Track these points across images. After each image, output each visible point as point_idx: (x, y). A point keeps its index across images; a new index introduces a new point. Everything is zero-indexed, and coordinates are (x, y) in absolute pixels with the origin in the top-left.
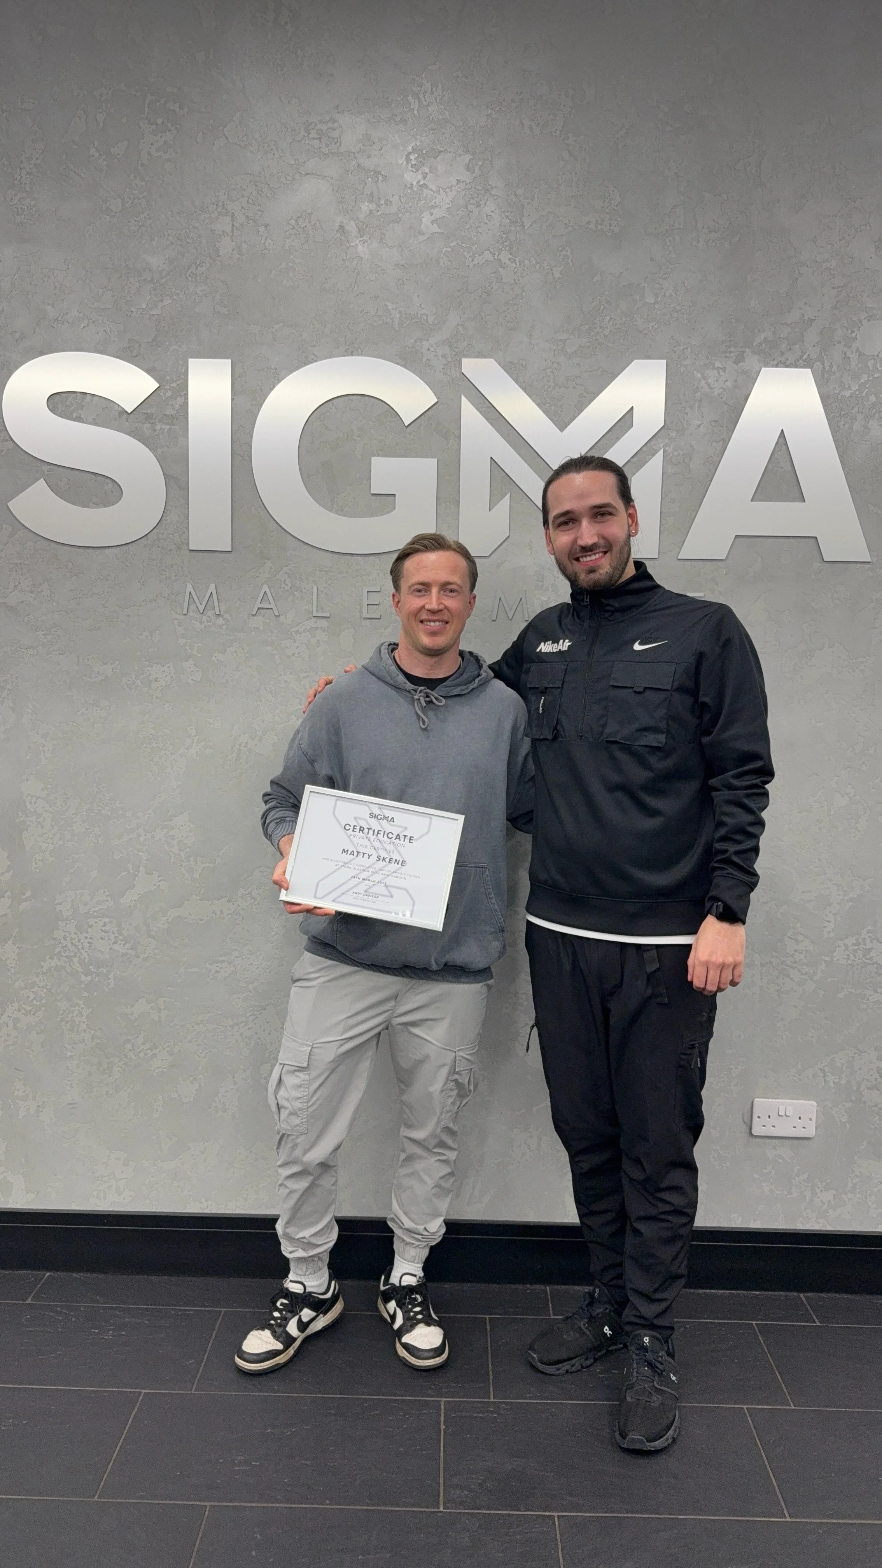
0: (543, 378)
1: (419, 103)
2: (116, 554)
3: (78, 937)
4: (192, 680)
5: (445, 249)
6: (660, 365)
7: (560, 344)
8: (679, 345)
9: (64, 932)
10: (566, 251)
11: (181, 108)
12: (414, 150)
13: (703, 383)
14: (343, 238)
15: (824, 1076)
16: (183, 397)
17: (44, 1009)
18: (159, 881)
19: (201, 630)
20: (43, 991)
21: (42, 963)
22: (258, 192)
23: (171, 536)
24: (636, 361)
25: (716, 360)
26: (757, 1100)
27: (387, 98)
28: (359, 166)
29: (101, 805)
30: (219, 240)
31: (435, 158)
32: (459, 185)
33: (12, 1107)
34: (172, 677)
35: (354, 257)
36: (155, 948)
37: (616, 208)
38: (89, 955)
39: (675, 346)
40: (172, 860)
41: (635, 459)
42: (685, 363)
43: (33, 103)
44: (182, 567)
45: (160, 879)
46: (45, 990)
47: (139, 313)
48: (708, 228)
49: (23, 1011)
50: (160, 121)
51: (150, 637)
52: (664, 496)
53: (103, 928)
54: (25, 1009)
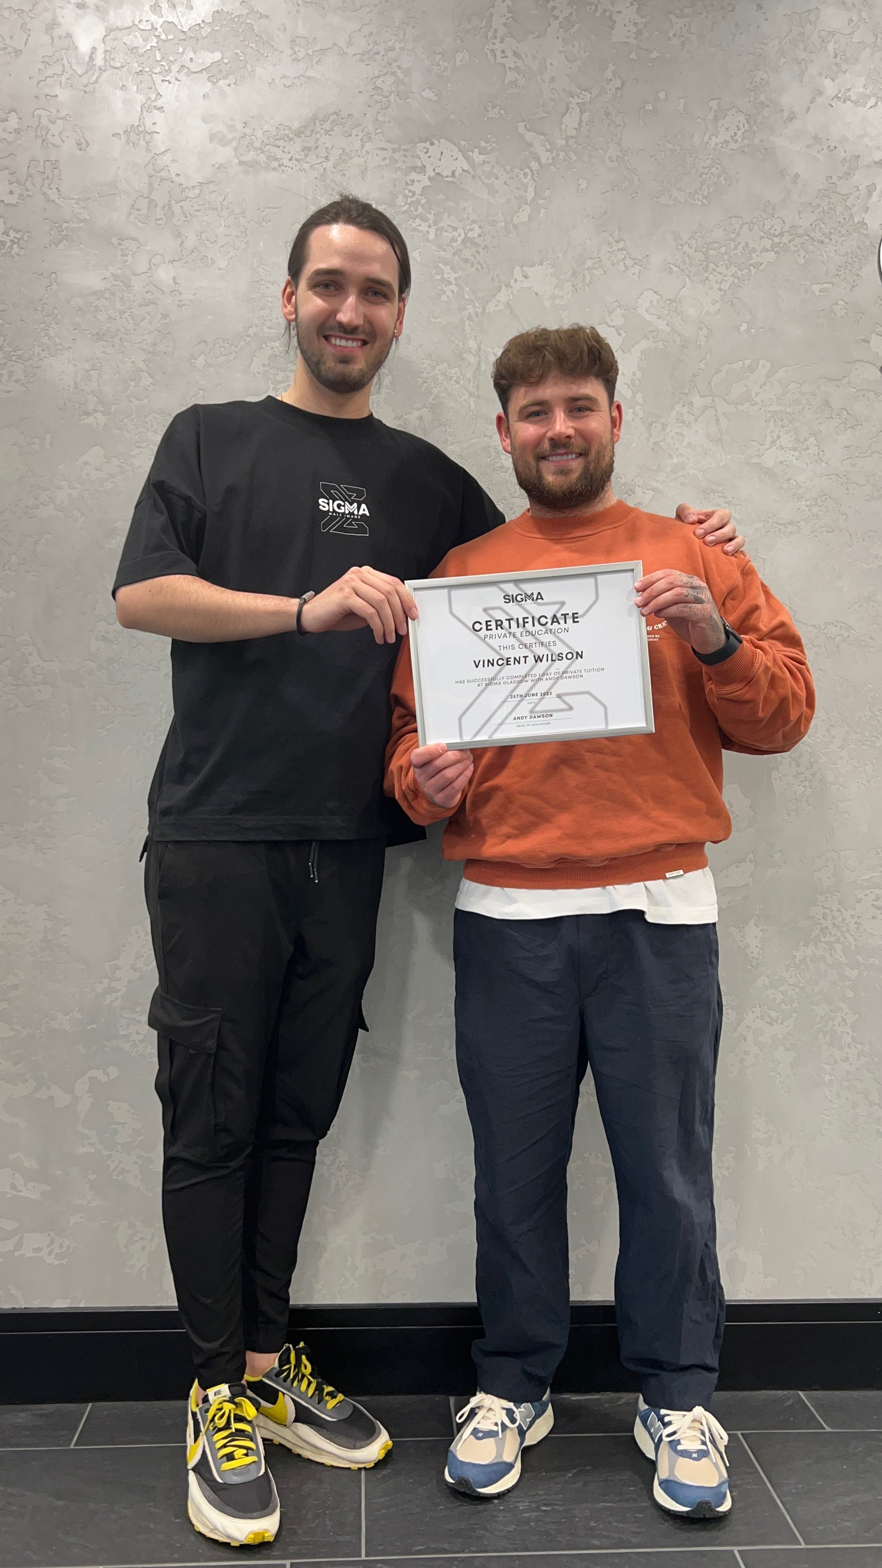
3: (842, 915)
9: (824, 908)
20: (794, 990)
21: (795, 953)
29: (875, 734)
38: (855, 940)
46: (797, 989)
53: (874, 903)
54: (770, 1016)
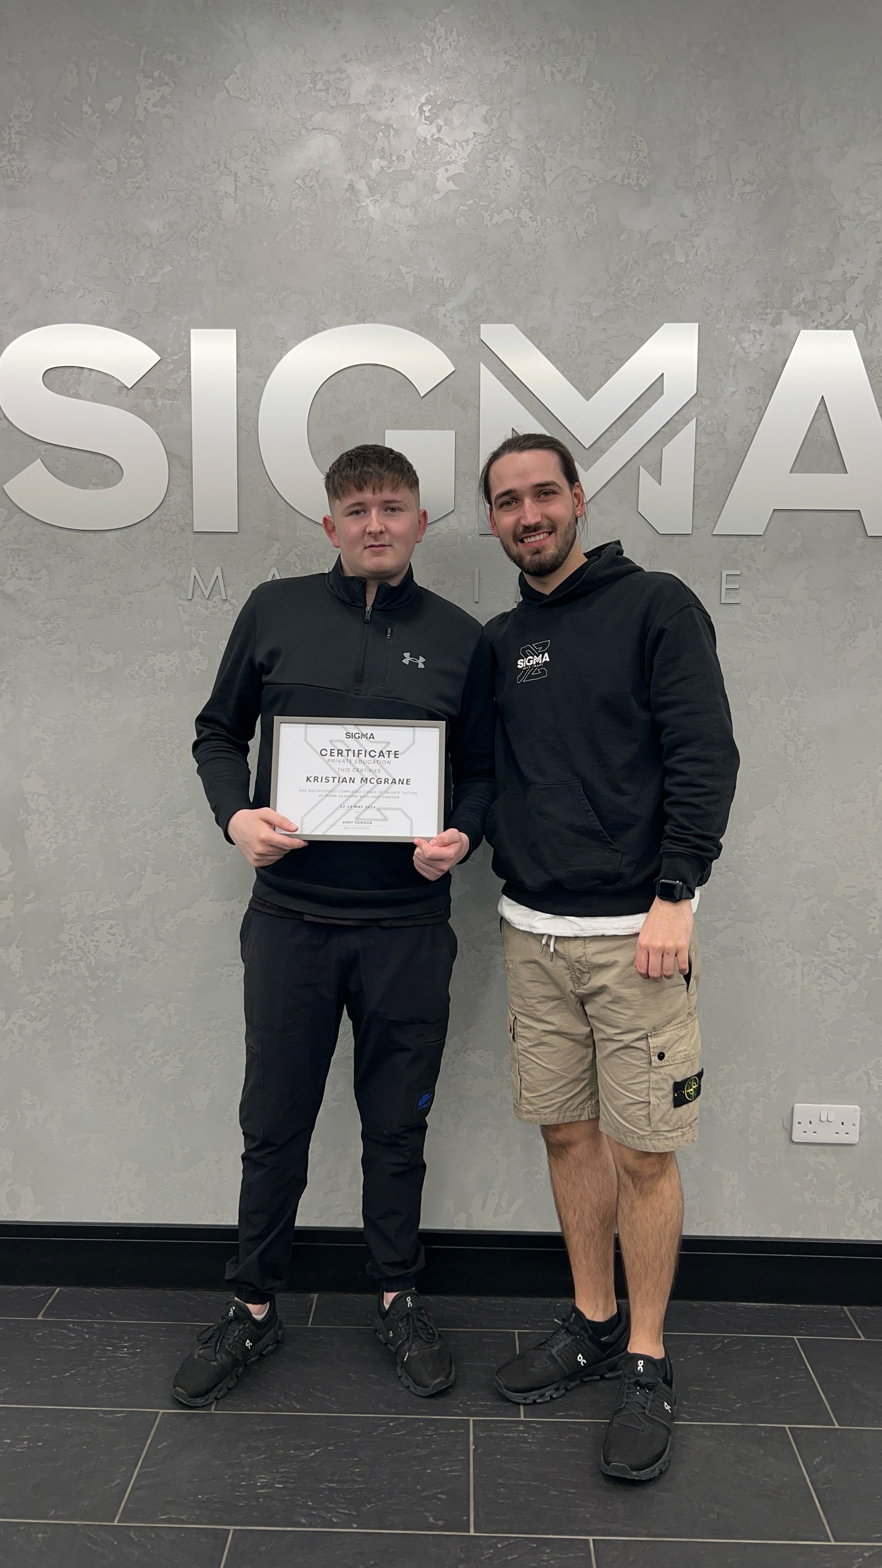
0: (567, 344)
1: (432, 49)
2: (117, 538)
3: (84, 939)
4: (198, 669)
5: (461, 208)
6: (691, 331)
7: (585, 307)
8: (712, 307)
9: (70, 934)
10: (591, 208)
11: (179, 59)
12: (428, 102)
13: (738, 347)
14: (353, 198)
15: (868, 1080)
16: (186, 370)
17: (50, 1014)
18: (167, 881)
19: (207, 616)
20: (49, 996)
21: (48, 968)
22: (262, 150)
23: (174, 517)
24: (665, 325)
25: (751, 323)
26: (797, 1105)
27: (399, 45)
28: (369, 119)
29: (105, 802)
30: (222, 201)
31: (450, 109)
32: (476, 139)
33: (19, 1116)
34: (177, 666)
35: (364, 218)
36: (164, 952)
37: (644, 160)
38: (95, 959)
39: (708, 309)
40: (180, 859)
41: (666, 429)
42: (719, 326)
43: (22, 57)
44: (186, 550)
45: (168, 878)
46: (51, 996)
47: (137, 281)
48: (743, 180)
49: (28, 1017)
50: (156, 74)
51: (153, 625)
52: (697, 468)
53: (109, 931)
54: (30, 1015)
